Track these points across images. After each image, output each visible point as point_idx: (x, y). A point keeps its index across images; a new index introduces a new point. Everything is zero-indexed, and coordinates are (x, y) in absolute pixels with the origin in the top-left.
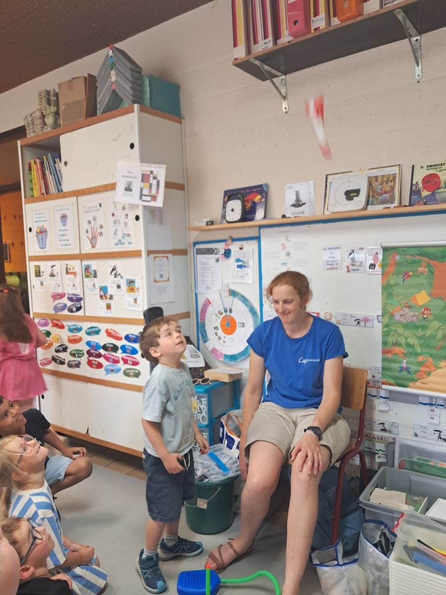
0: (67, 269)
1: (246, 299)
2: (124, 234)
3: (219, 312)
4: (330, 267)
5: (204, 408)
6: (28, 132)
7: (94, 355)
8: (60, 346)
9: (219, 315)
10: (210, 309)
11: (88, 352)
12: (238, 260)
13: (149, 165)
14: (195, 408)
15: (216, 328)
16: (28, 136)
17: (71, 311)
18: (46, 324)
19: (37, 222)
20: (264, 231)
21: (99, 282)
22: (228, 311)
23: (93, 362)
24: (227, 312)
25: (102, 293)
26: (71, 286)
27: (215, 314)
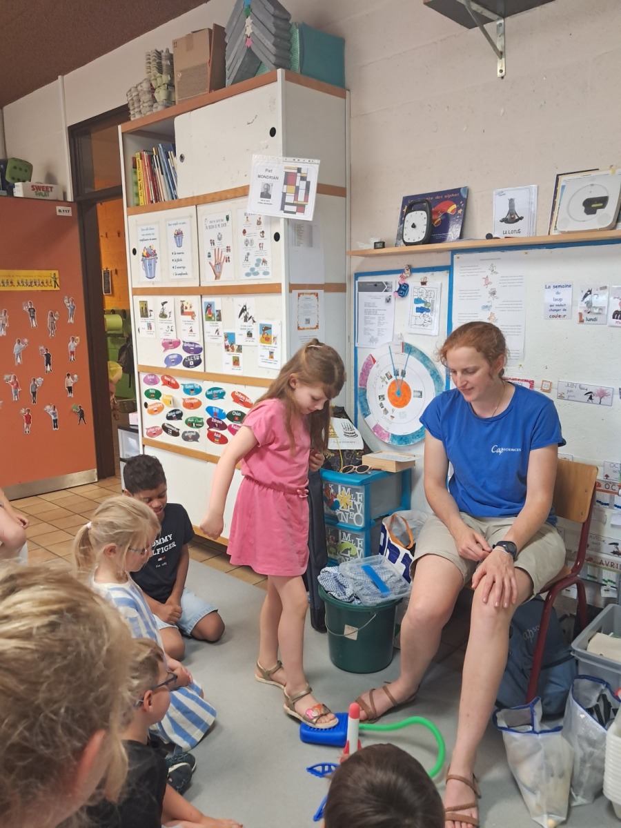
0: (182, 307)
1: (427, 357)
2: (258, 260)
3: (386, 374)
4: (555, 313)
5: (359, 505)
6: (132, 112)
7: (217, 425)
8: (172, 411)
9: (386, 379)
10: (374, 370)
11: (209, 421)
12: (418, 301)
13: (296, 160)
14: (347, 505)
15: (382, 397)
16: (132, 119)
17: (187, 365)
18: (155, 382)
19: (142, 240)
20: (458, 258)
21: (224, 327)
22: (400, 373)
23: (215, 435)
24: (398, 375)
25: (227, 343)
26: (188, 331)
27: (381, 377)
